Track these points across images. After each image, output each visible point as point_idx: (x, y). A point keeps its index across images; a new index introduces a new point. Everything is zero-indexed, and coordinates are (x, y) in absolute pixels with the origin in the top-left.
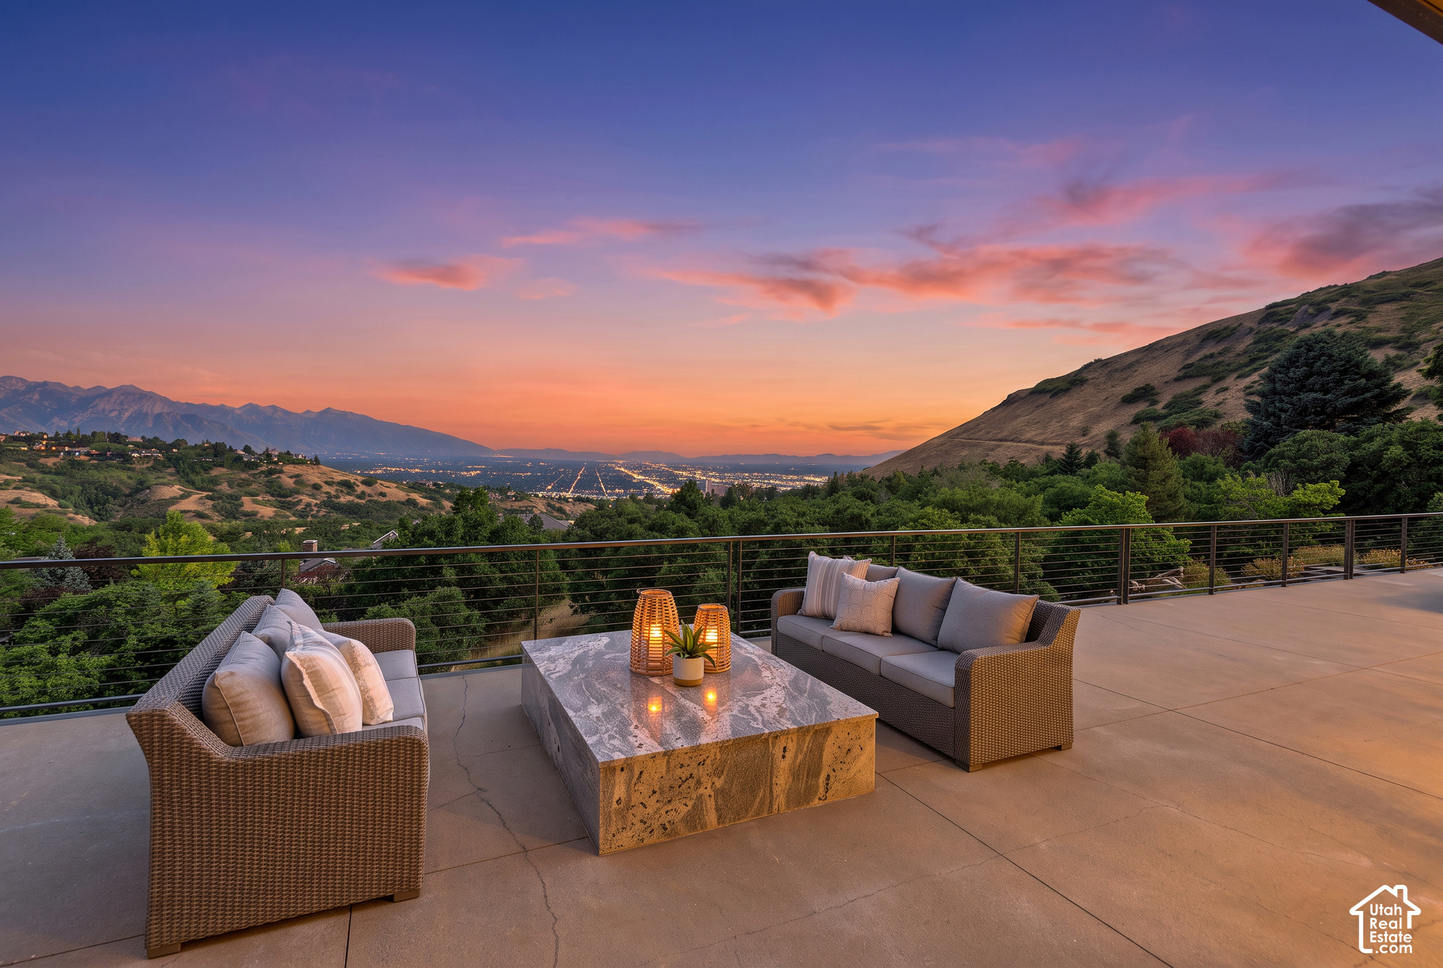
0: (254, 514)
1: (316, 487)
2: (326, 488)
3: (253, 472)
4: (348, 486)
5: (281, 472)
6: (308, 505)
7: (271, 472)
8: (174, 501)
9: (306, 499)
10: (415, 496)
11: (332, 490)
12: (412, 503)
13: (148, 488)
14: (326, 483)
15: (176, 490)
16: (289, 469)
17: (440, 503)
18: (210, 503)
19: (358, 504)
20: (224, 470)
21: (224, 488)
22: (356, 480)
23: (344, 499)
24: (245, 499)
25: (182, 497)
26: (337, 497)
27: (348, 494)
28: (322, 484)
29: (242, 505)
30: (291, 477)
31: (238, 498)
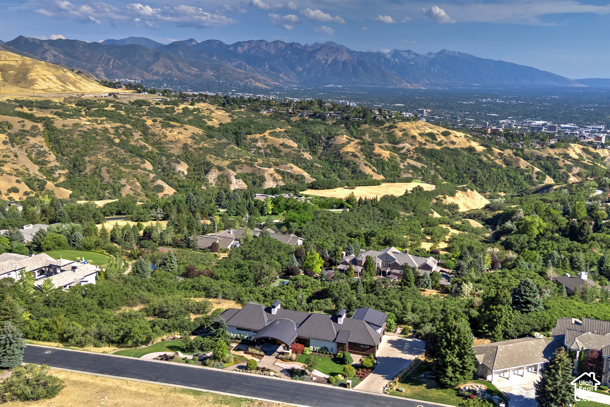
0: (380, 155)
1: (414, 137)
2: (419, 139)
3: (381, 127)
4: (432, 136)
5: (396, 127)
6: (408, 150)
7: (390, 127)
8: (343, 145)
9: (407, 145)
10: (474, 144)
11: (423, 141)
12: (471, 150)
13: (333, 137)
14: (420, 134)
15: (344, 138)
16: (401, 125)
17: (491, 150)
18: (360, 147)
19: (437, 150)
20: (367, 126)
21: (367, 138)
22: (439, 132)
23: (429, 146)
24: (376, 145)
25: (348, 143)
26: (425, 144)
27: (432, 143)
28: (416, 135)
29: (374, 149)
30: (400, 131)
31: (372, 145)
